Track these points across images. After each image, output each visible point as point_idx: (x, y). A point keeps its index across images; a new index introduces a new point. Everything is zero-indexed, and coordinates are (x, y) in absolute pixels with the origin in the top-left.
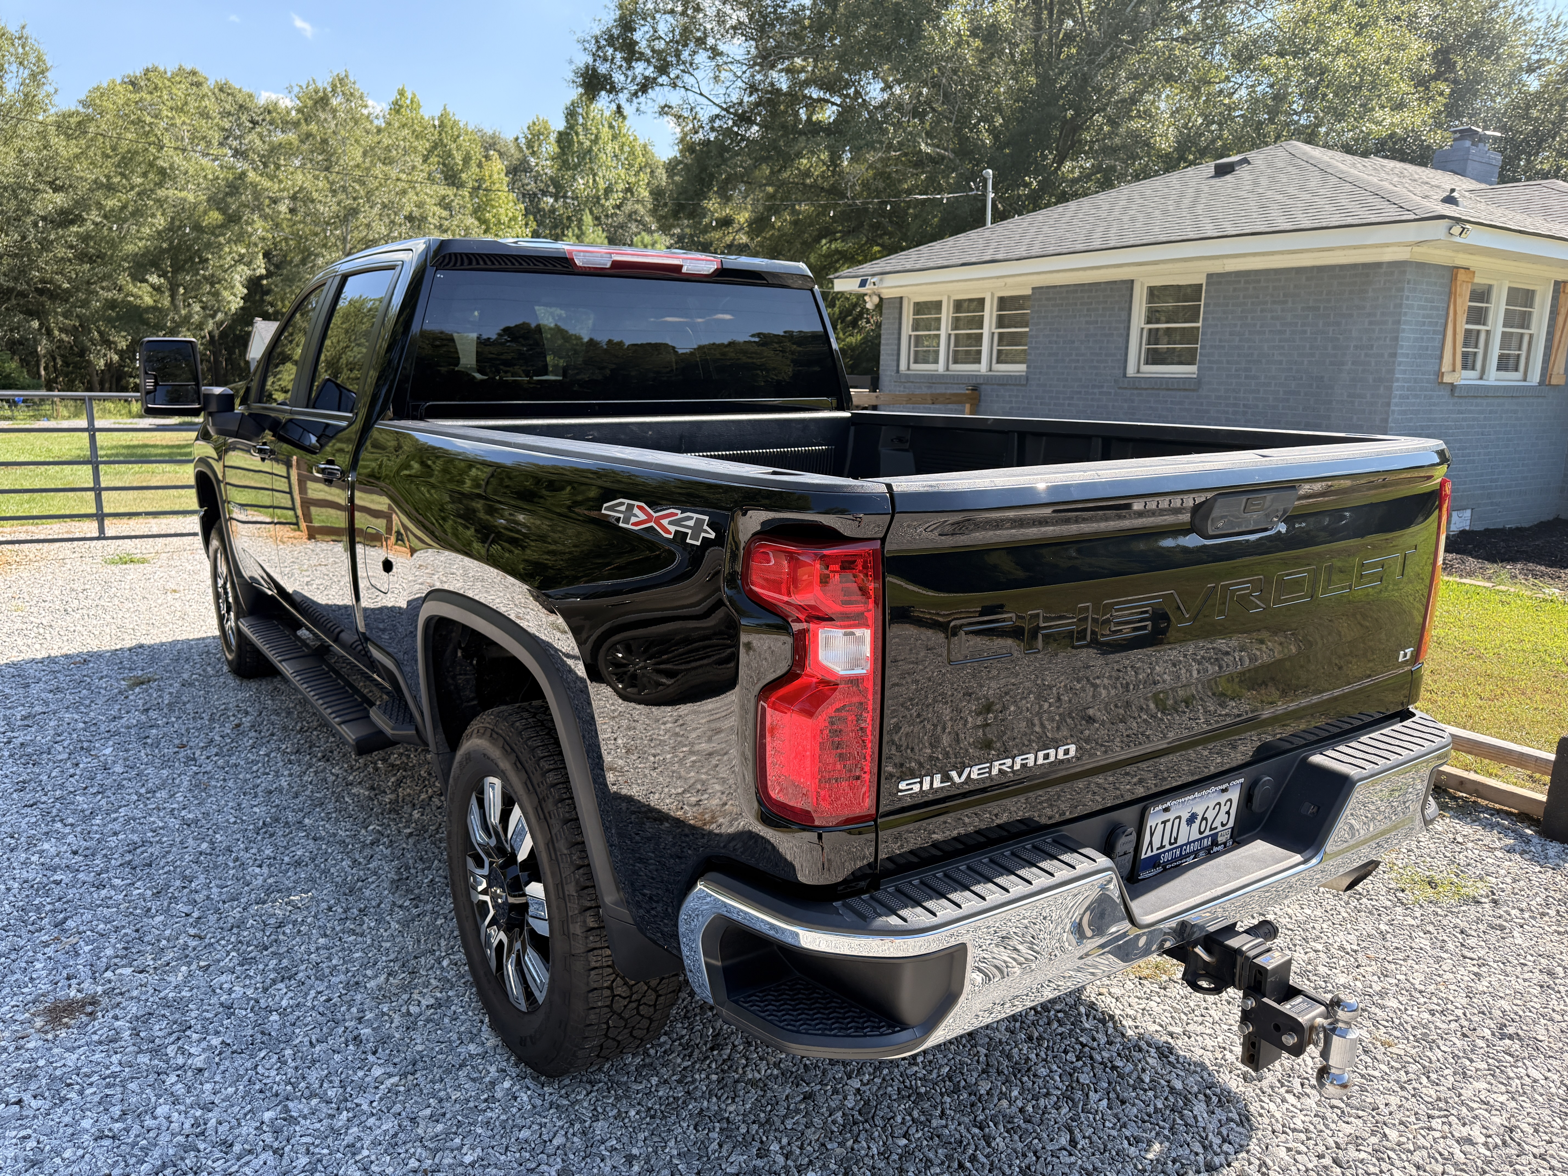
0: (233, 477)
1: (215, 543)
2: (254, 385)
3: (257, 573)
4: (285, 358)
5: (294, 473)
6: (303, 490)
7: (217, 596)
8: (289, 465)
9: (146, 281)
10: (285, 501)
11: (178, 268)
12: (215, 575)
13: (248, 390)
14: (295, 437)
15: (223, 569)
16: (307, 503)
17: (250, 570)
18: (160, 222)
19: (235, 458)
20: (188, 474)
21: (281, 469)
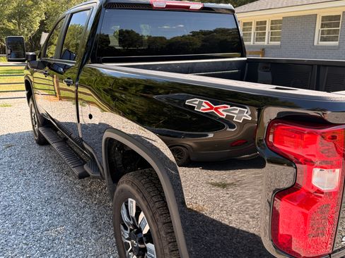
0: (36, 81)
1: (31, 102)
2: (42, 52)
3: (44, 112)
4: (52, 44)
5: (55, 80)
6: (58, 85)
7: (32, 119)
8: (53, 77)
9: (11, 22)
10: (52, 88)
11: (20, 18)
12: (31, 112)
13: (40, 53)
14: (56, 69)
15: (34, 111)
16: (59, 89)
17: (42, 111)
18: (15, 4)
19: (36, 74)
20: (22, 79)
21: (51, 78)
